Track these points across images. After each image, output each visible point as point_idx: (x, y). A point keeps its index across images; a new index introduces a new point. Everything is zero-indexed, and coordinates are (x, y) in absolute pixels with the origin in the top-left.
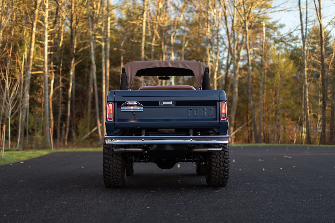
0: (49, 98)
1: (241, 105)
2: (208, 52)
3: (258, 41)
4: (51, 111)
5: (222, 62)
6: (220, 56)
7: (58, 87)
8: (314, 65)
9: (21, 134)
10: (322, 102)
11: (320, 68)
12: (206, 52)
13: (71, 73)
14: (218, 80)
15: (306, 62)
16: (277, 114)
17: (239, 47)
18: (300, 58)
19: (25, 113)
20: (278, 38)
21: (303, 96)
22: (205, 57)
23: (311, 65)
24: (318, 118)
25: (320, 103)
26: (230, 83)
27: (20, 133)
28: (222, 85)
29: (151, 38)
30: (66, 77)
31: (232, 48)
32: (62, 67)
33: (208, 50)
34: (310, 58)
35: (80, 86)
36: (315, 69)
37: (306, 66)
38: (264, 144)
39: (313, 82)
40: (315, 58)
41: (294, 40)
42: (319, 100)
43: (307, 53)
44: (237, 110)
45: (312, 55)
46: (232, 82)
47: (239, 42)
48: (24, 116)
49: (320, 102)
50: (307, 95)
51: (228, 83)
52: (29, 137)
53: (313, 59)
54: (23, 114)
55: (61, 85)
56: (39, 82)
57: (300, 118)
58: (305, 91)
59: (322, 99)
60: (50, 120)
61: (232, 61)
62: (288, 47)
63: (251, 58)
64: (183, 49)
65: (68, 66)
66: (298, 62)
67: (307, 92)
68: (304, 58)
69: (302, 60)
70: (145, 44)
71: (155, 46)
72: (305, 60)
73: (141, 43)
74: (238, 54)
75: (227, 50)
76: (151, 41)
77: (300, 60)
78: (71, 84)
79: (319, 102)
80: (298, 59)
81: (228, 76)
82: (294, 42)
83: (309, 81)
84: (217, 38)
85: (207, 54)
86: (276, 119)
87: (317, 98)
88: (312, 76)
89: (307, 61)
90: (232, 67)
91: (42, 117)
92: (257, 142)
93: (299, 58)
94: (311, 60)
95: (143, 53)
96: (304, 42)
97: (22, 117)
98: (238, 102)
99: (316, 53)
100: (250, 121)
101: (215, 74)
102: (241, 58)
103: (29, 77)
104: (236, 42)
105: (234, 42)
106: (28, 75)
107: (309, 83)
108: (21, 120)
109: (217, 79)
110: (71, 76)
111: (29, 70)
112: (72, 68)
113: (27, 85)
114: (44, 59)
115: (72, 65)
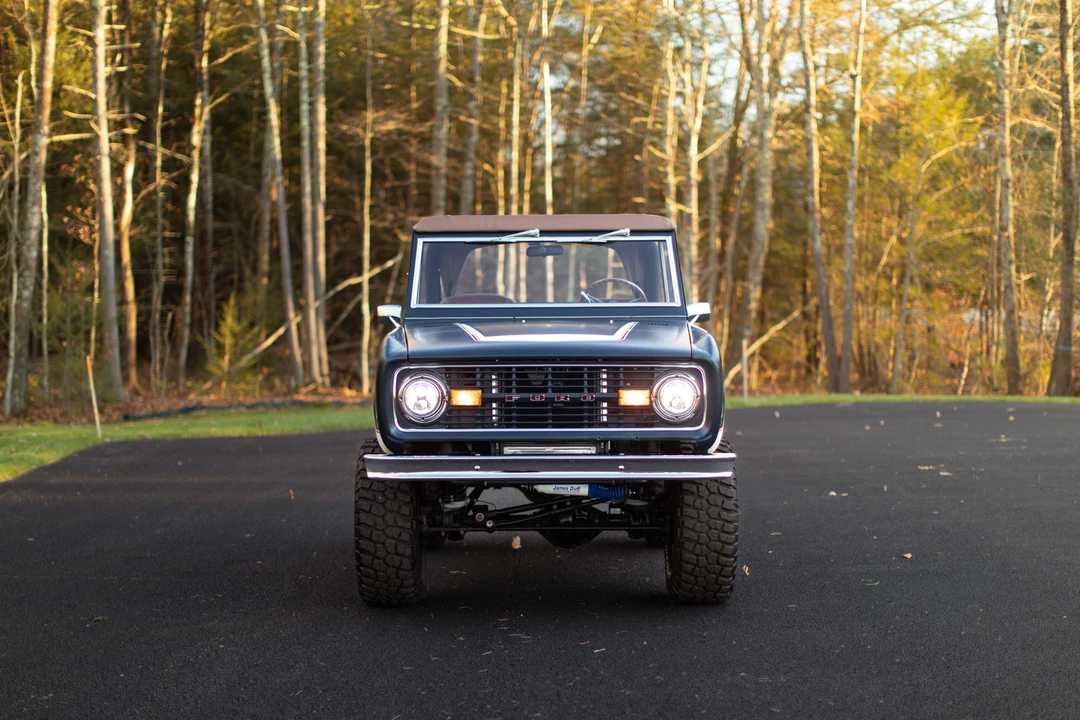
0: (117, 228)
1: (783, 246)
2: (668, 65)
3: (844, 22)
4: (129, 273)
5: (717, 97)
6: (710, 73)
7: (151, 187)
8: (1038, 107)
9: (18, 355)
10: (1061, 235)
11: (1056, 117)
12: (663, 65)
13: (196, 140)
14: (702, 164)
15: (1007, 100)
16: (907, 281)
17: (777, 45)
18: (989, 83)
19: (30, 282)
20: (911, 12)
21: (997, 215)
22: (660, 80)
23: (1026, 110)
24: (1045, 293)
25: (1055, 242)
26: (746, 170)
27: (12, 354)
28: (719, 177)
29: (473, 12)
30: (180, 150)
31: (754, 50)
32: (165, 119)
33: (669, 54)
34: (1022, 83)
35: (229, 182)
36: (1039, 123)
37: (1008, 112)
38: (858, 396)
39: (1031, 166)
40: (1042, 83)
41: (968, 17)
42: (1052, 229)
43: (1012, 65)
44: (767, 265)
45: (1030, 73)
46: (752, 165)
47: (779, 26)
48: (27, 294)
49: (1056, 235)
50: (1011, 214)
51: (740, 170)
52: (50, 364)
53: (1032, 85)
54: (23, 287)
55: (161, 180)
56: (82, 170)
57: (983, 293)
58: (1004, 197)
59: (1060, 225)
60: (122, 302)
61: (753, 93)
62: (947, 45)
63: (817, 82)
64: (585, 52)
65: (186, 114)
66: (981, 97)
67: (1012, 203)
68: (1002, 86)
69: (994, 91)
70: (451, 34)
71: (486, 42)
72: (1007, 92)
73: (435, 32)
74: (774, 71)
75: (736, 54)
76: (474, 25)
77: (990, 89)
78: (195, 177)
79: (1052, 236)
80: (980, 84)
81: (739, 143)
82: (969, 23)
83: (1017, 162)
84: (701, 12)
85: (666, 71)
86: (901, 297)
87: (1043, 222)
88: (1027, 145)
89: (1011, 92)
90: (752, 112)
91: (96, 294)
92: (835, 385)
93: (984, 85)
94: (1027, 90)
95: (443, 65)
96: (1002, 26)
97: (19, 297)
98: (774, 237)
99: (1045, 65)
100: (814, 301)
101: (694, 141)
102: (785, 81)
103: (43, 157)
104: (768, 28)
105: (759, 26)
106: (38, 149)
107: (1018, 171)
108: (17, 306)
109: (701, 156)
110: (195, 148)
111: (42, 131)
112: (197, 122)
113: (35, 184)
114: (95, 92)
115: (197, 111)
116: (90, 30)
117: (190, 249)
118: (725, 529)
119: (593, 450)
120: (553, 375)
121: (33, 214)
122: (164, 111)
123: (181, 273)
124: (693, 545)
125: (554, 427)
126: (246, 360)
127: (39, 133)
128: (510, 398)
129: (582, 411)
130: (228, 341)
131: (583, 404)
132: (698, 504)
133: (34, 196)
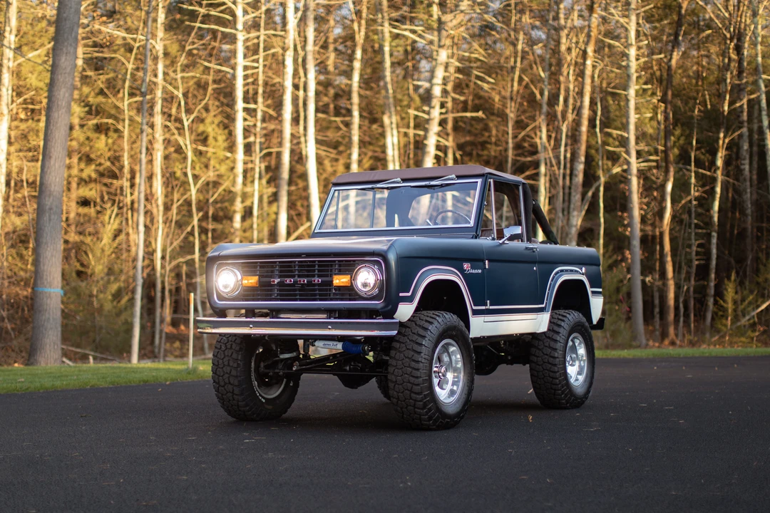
7: (687, 199)
13: (719, 162)
30: (708, 169)
32: (697, 149)
55: (695, 192)
78: (718, 189)
110: (718, 168)
111: (580, 160)
112: (720, 150)
113: (575, 196)
114: (628, 133)
115: (721, 142)
116: (625, 90)
117: (714, 241)
118: (412, 374)
119: (325, 316)
120: (300, 266)
121: (574, 216)
122: (696, 143)
123: (709, 259)
124: (393, 385)
125: (300, 301)
126: (744, 321)
127: (578, 162)
128: (274, 281)
129: (315, 290)
130: (730, 306)
131: (315, 285)
132: (397, 357)
133: (574, 204)
